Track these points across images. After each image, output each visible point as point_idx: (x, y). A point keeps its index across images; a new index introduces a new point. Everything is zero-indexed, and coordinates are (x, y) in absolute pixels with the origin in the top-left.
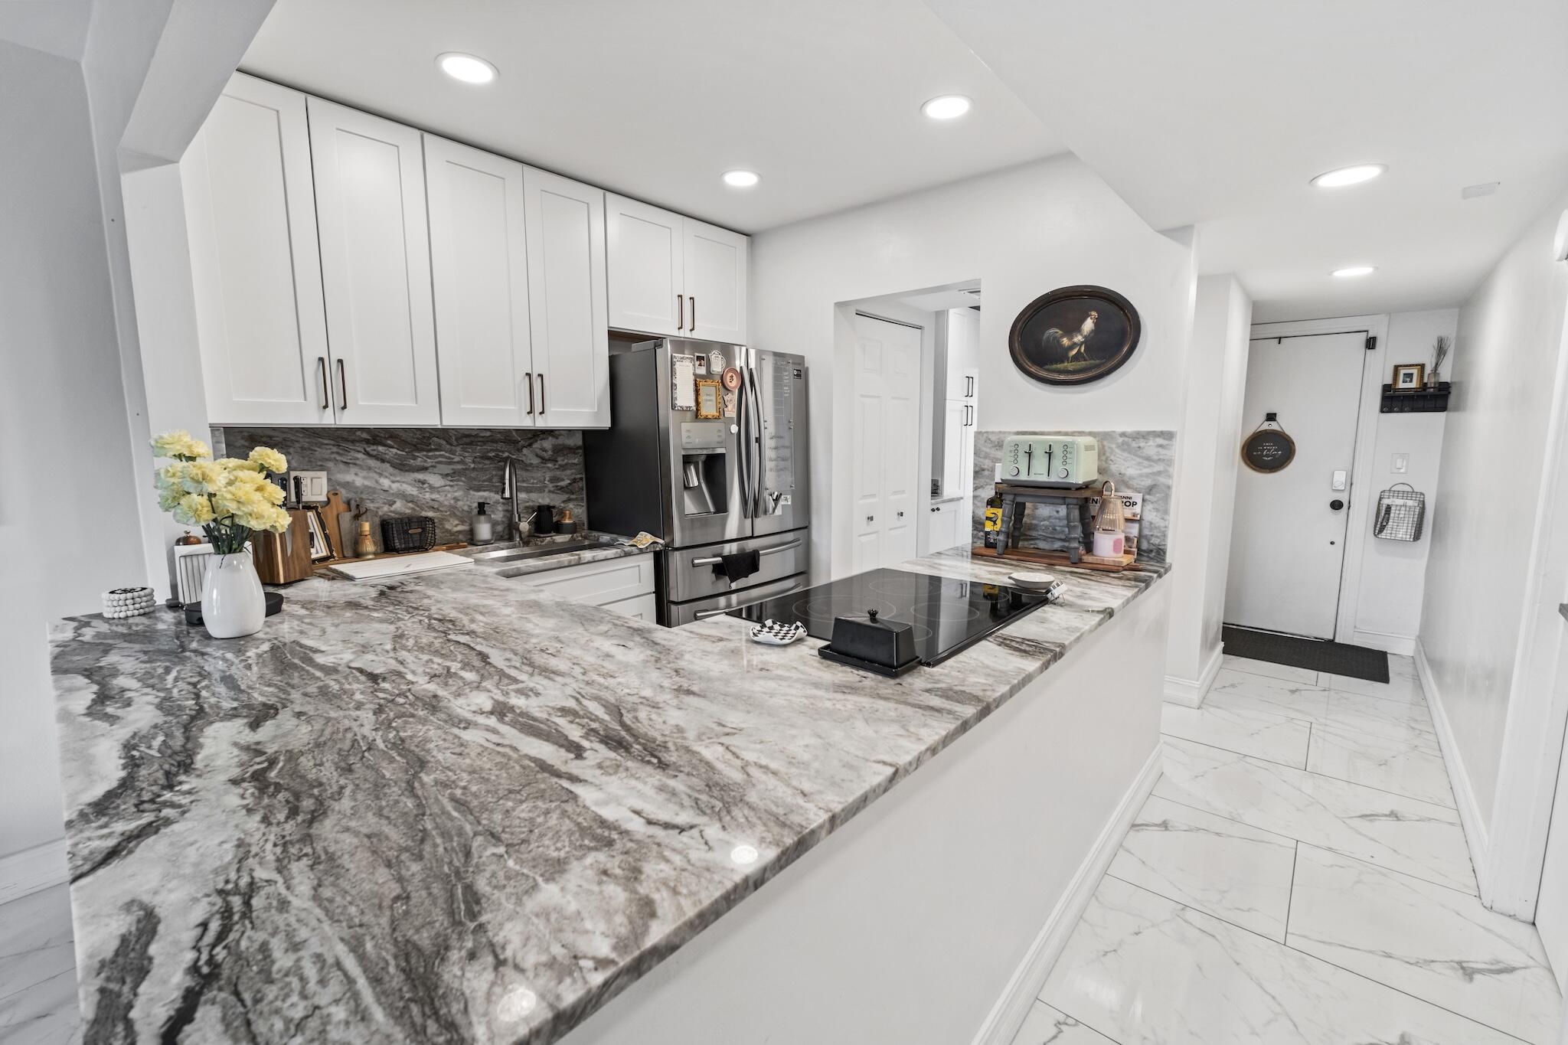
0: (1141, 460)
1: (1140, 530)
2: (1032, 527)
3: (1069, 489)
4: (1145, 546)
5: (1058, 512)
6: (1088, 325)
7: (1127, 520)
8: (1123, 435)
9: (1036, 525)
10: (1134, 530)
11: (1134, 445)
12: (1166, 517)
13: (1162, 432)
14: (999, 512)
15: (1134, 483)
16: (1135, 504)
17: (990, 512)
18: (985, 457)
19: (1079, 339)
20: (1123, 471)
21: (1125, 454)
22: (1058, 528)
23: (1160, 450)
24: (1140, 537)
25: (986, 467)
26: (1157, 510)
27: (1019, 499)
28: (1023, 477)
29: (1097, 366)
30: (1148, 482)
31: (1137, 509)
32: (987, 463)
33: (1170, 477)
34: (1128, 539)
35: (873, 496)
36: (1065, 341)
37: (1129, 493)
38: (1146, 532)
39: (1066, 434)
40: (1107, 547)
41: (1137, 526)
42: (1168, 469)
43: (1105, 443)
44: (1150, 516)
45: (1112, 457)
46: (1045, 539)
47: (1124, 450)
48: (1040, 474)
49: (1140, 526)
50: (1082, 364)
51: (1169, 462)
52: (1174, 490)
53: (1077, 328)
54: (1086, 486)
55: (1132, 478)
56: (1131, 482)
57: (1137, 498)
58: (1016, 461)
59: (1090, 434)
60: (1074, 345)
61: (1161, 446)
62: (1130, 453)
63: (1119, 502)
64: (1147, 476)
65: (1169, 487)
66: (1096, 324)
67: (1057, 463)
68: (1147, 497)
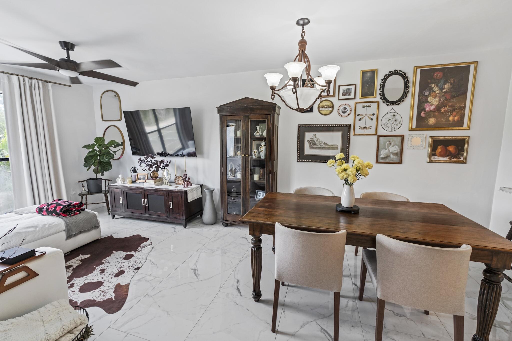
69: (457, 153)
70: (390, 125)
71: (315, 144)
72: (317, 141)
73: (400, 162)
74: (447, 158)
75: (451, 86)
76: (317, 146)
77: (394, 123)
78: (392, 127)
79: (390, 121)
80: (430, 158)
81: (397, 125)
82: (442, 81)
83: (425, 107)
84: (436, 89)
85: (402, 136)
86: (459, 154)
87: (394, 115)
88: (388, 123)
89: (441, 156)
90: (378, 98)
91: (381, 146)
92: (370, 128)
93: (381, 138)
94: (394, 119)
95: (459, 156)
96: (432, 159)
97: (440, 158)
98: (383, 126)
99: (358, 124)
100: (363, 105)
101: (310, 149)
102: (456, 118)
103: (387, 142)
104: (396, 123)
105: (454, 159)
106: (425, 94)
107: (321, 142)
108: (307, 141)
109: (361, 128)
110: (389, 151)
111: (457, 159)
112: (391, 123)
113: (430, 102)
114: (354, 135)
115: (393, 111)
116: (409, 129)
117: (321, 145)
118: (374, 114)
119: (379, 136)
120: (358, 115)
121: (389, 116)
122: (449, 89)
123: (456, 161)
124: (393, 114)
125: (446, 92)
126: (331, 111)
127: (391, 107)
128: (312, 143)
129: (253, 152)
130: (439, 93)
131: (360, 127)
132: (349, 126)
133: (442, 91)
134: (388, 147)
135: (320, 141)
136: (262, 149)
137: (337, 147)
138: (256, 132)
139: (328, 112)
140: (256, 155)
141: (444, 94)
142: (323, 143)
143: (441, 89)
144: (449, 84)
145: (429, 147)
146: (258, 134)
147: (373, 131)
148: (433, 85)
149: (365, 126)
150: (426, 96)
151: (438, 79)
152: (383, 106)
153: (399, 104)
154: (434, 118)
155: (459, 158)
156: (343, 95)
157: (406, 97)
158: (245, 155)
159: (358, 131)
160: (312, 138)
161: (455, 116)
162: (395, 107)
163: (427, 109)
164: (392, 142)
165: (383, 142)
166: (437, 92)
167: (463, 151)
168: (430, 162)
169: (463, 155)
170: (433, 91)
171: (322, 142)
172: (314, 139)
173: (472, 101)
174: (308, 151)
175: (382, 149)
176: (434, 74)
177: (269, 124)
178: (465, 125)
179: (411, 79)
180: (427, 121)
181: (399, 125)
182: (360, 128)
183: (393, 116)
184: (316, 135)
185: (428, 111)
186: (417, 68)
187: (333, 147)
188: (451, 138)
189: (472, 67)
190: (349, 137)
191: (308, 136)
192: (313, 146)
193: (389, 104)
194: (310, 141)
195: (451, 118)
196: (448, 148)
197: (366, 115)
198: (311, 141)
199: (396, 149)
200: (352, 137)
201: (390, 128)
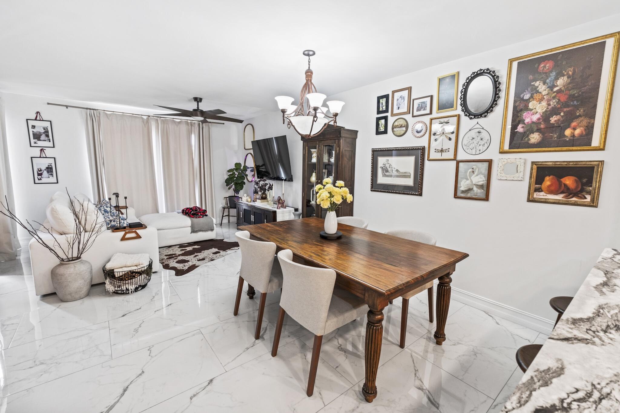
69: (579, 189)
70: (474, 146)
71: (387, 171)
72: (389, 167)
73: (487, 199)
74: (562, 195)
75: (570, 81)
76: (390, 173)
77: (480, 143)
78: (476, 148)
79: (474, 140)
80: (530, 195)
81: (484, 145)
82: (554, 74)
83: (524, 117)
84: (542, 88)
85: (490, 162)
86: (582, 190)
88: (470, 143)
89: (551, 192)
90: (459, 110)
91: (461, 175)
92: (448, 150)
94: (479, 138)
95: (583, 194)
96: (534, 197)
97: (548, 195)
98: (465, 147)
100: (440, 121)
101: (383, 177)
102: (577, 132)
103: (469, 169)
104: (482, 143)
105: (574, 199)
106: (525, 98)
108: (380, 167)
109: (437, 151)
110: (472, 181)
111: (579, 199)
112: (475, 142)
113: (532, 110)
114: (429, 160)
115: (478, 126)
116: (499, 151)
117: (393, 172)
118: (453, 133)
119: (458, 162)
121: (473, 133)
122: (564, 86)
123: (576, 201)
124: (478, 130)
125: (560, 90)
126: (405, 131)
127: (475, 121)
128: (385, 170)
130: (547, 94)
131: (435, 149)
132: (423, 149)
133: (552, 90)
134: (470, 176)
135: (392, 168)
137: (410, 175)
139: (403, 132)
141: (555, 94)
142: (396, 170)
143: (551, 88)
144: (565, 78)
145: (530, 177)
147: (451, 155)
148: (538, 82)
149: (442, 148)
150: (526, 100)
151: (546, 73)
152: (464, 119)
153: (485, 116)
154: (538, 133)
155: (583, 197)
156: (418, 110)
157: (496, 104)
159: (433, 155)
160: (385, 164)
161: (575, 129)
162: (481, 121)
163: (527, 120)
164: (476, 169)
165: (463, 170)
166: (544, 93)
167: (592, 186)
168: (528, 201)
169: (590, 193)
170: (538, 92)
171: (394, 168)
172: (387, 165)
175: (463, 178)
176: (539, 65)
178: (596, 142)
179: (503, 80)
180: (526, 139)
181: (486, 146)
182: (435, 152)
183: (478, 133)
184: (389, 160)
185: (528, 123)
186: (513, 60)
187: (406, 174)
188: (566, 165)
190: (424, 163)
192: (385, 173)
193: (473, 117)
195: (568, 132)
196: (563, 180)
198: (383, 168)
199: (481, 179)
200: (427, 162)
201: (474, 151)
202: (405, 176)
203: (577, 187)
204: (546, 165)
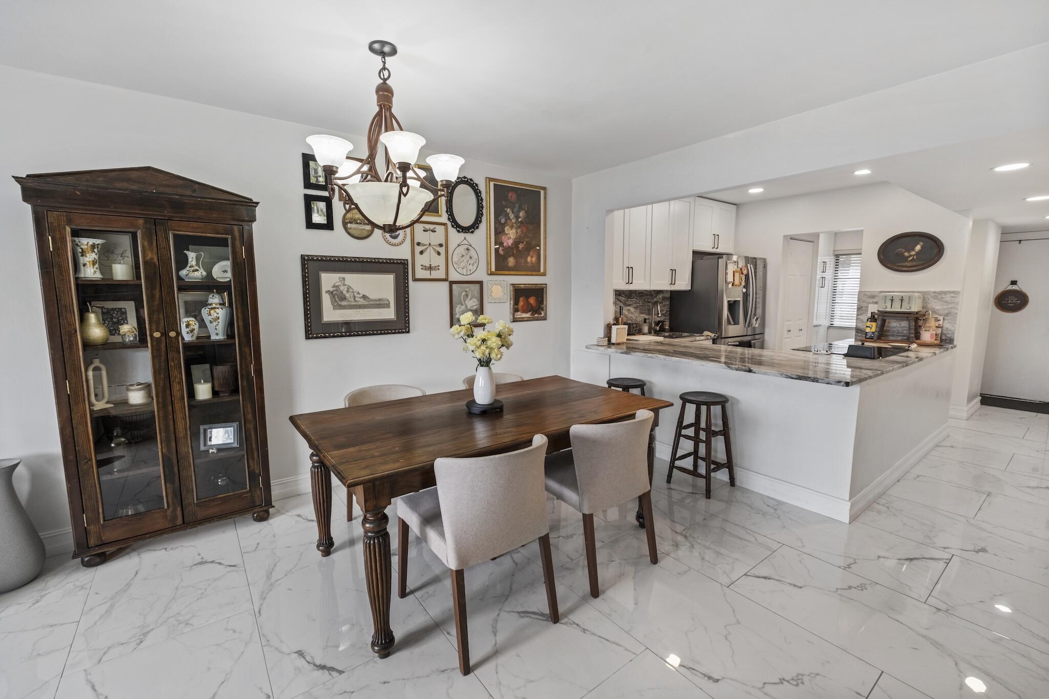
0: (943, 303)
1: (942, 331)
2: (888, 331)
3: (910, 314)
4: (944, 338)
5: (900, 324)
6: (918, 248)
7: (937, 327)
8: (934, 292)
9: (889, 330)
10: (939, 331)
11: (940, 296)
12: (955, 326)
13: (953, 291)
14: (874, 324)
15: (939, 312)
16: (939, 320)
17: (869, 324)
18: (863, 302)
19: (913, 253)
20: (934, 307)
21: (935, 300)
22: (900, 331)
23: (952, 298)
24: (942, 334)
25: (864, 306)
26: (950, 323)
27: (885, 318)
28: (889, 309)
29: (922, 264)
30: (946, 312)
31: (941, 322)
32: (864, 304)
33: (957, 309)
34: (936, 335)
35: (790, 320)
36: (906, 254)
37: (936, 316)
38: (945, 332)
39: (909, 292)
40: (926, 336)
41: (940, 329)
42: (957, 306)
43: (925, 296)
44: (947, 325)
45: (929, 302)
46: (893, 336)
47: (935, 299)
48: (897, 308)
49: (942, 329)
50: (914, 263)
51: (957, 303)
52: (958, 314)
53: (913, 250)
54: (917, 313)
55: (938, 310)
56: (937, 312)
57: (941, 318)
58: (885, 303)
59: (918, 292)
60: (911, 256)
61: (953, 297)
62: (937, 300)
63: (933, 319)
64: (945, 309)
65: (956, 314)
66: (922, 247)
67: (905, 303)
68: (946, 318)
69: (538, 307)
70: (464, 265)
71: (343, 298)
72: (348, 291)
74: (530, 313)
75: (526, 215)
76: (349, 301)
77: (469, 262)
78: (466, 267)
79: (463, 258)
80: (514, 315)
81: (473, 265)
82: (517, 206)
83: (502, 240)
84: (512, 216)
85: (480, 283)
87: (468, 249)
88: (461, 260)
89: (525, 312)
90: (444, 218)
91: (455, 300)
92: (437, 268)
93: (454, 286)
94: (468, 256)
95: (539, 310)
96: (516, 317)
97: (523, 314)
98: (455, 266)
99: (421, 260)
100: (424, 227)
101: (334, 309)
102: (534, 259)
104: (471, 262)
105: (535, 315)
106: (501, 222)
107: (355, 294)
108: (326, 292)
109: (424, 268)
110: (466, 307)
111: (538, 315)
112: (465, 261)
113: (507, 234)
114: (415, 280)
115: (465, 242)
116: (487, 272)
117: (356, 299)
118: (441, 245)
119: (452, 283)
120: (419, 244)
121: (461, 250)
122: (524, 219)
123: (538, 317)
124: (466, 247)
125: (521, 222)
126: (370, 233)
127: (462, 235)
128: (338, 297)
129: (183, 326)
130: (515, 223)
131: (422, 265)
132: (403, 264)
133: (517, 220)
134: (465, 301)
135: (353, 292)
136: (215, 314)
137: (388, 303)
138: (188, 268)
139: (365, 234)
140: (196, 332)
141: (519, 224)
142: (361, 295)
143: (517, 217)
144: (524, 212)
145: (511, 299)
146: (197, 274)
147: (441, 274)
148: (509, 209)
149: (430, 265)
150: (503, 224)
151: (513, 202)
152: (452, 231)
153: (472, 232)
154: (512, 257)
155: (541, 313)
157: (481, 222)
158: (165, 334)
159: (420, 274)
160: (338, 286)
161: (532, 257)
162: (468, 236)
163: (505, 244)
165: (457, 292)
166: (513, 221)
167: (543, 304)
168: (513, 321)
169: (543, 310)
170: (509, 218)
171: (358, 293)
172: (342, 288)
173: (545, 238)
174: (330, 314)
175: (458, 304)
176: (508, 194)
177: (238, 250)
178: (542, 271)
179: (483, 196)
180: (506, 262)
181: (475, 266)
182: (422, 269)
183: (466, 251)
184: (344, 279)
185: (506, 246)
186: (491, 179)
187: (381, 302)
188: (531, 287)
189: (542, 192)
190: (408, 283)
191: (328, 280)
192: (339, 303)
193: (461, 230)
194: (332, 292)
195: (529, 259)
196: (529, 300)
197: (430, 244)
198: (334, 292)
200: (411, 283)
201: (465, 270)
202: (381, 304)
203: (536, 305)
204: (520, 287)
